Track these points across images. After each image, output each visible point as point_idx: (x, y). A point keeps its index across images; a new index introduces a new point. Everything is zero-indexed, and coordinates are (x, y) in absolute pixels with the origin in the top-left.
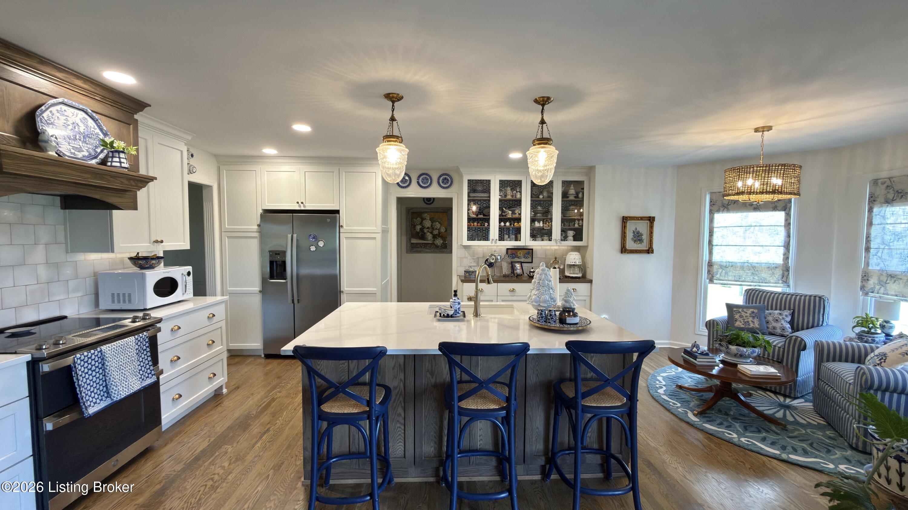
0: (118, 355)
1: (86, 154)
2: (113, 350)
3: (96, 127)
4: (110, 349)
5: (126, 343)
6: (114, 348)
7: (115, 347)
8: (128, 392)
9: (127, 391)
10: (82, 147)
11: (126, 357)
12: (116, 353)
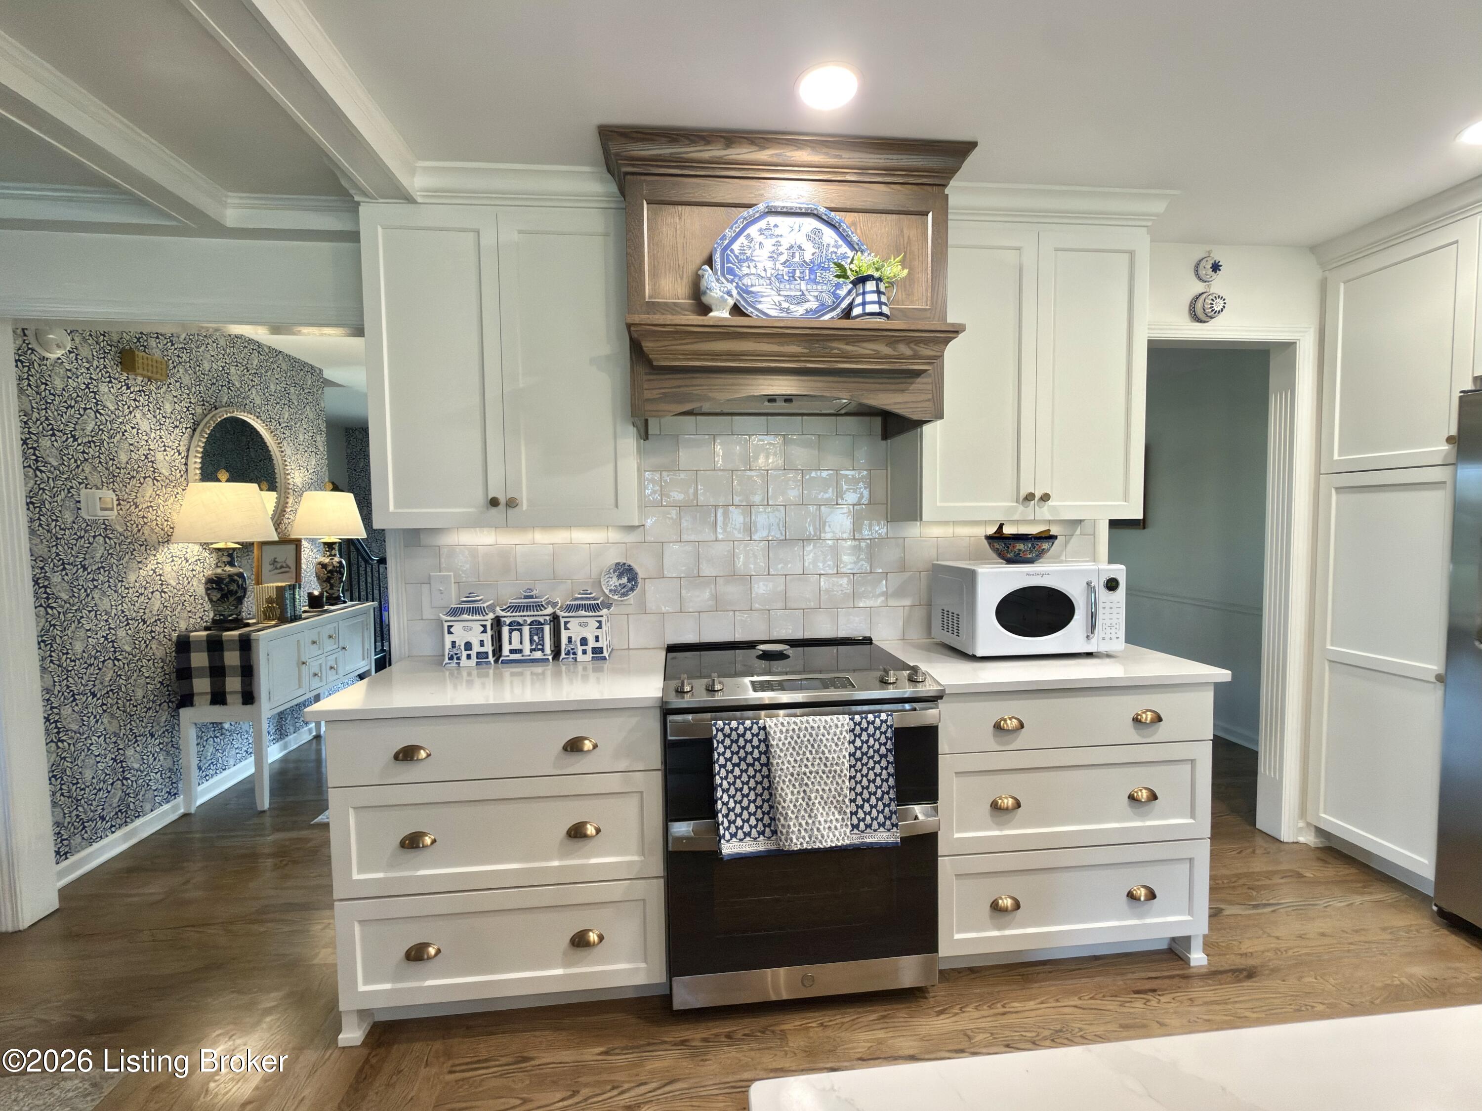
0: (800, 747)
1: (813, 305)
2: (791, 733)
3: (840, 242)
4: (784, 729)
5: (825, 727)
6: (793, 730)
7: (796, 728)
8: (808, 843)
9: (807, 839)
10: (806, 293)
11: (820, 759)
12: (796, 742)
